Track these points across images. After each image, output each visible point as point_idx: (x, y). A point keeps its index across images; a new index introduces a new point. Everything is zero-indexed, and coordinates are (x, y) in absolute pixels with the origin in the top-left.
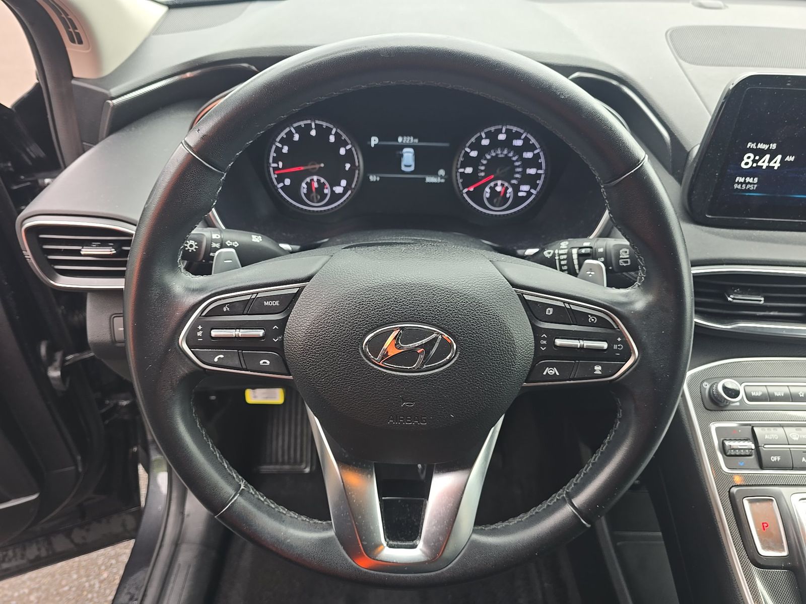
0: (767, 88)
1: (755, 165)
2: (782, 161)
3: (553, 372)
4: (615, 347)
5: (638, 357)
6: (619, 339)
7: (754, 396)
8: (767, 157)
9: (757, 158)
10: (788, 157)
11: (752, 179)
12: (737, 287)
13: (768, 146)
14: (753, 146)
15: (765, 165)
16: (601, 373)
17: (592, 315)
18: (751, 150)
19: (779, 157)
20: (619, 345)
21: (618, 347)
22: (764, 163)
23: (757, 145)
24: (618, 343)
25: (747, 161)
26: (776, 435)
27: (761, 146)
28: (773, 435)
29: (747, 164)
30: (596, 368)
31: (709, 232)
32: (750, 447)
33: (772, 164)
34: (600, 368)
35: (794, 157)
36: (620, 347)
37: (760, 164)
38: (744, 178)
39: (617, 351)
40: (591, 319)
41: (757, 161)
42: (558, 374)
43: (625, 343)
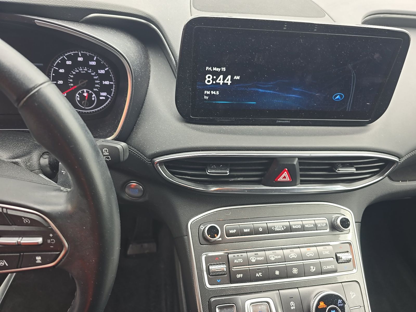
0: (209, 27)
1: (214, 82)
2: (232, 79)
3: (3, 264)
4: (49, 241)
5: (68, 247)
6: (51, 235)
7: (231, 233)
8: (221, 77)
9: (215, 77)
10: (235, 76)
11: (215, 92)
12: (213, 164)
13: (220, 69)
14: (210, 69)
15: (221, 82)
16: (41, 262)
17: (25, 218)
18: (209, 72)
19: (229, 77)
20: (52, 240)
21: (51, 241)
22: (220, 80)
23: (212, 69)
24: (50, 238)
25: (209, 79)
26: (241, 259)
27: (215, 69)
28: (239, 260)
29: (209, 81)
30: (37, 258)
31: (193, 128)
32: (223, 270)
33: (225, 82)
34: (40, 258)
35: (239, 77)
36: (53, 241)
37: (218, 81)
38: (209, 92)
39: (51, 244)
40: (25, 221)
41: (215, 80)
42: (7, 265)
43: (56, 237)
